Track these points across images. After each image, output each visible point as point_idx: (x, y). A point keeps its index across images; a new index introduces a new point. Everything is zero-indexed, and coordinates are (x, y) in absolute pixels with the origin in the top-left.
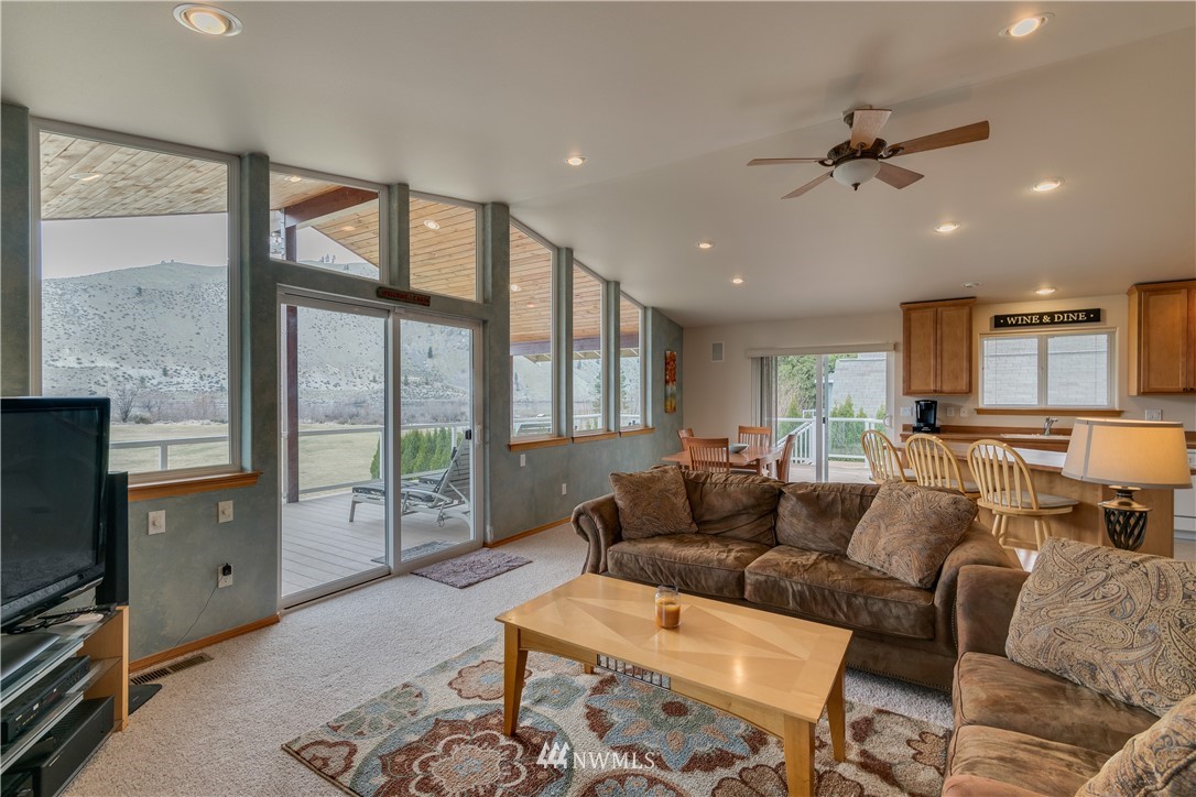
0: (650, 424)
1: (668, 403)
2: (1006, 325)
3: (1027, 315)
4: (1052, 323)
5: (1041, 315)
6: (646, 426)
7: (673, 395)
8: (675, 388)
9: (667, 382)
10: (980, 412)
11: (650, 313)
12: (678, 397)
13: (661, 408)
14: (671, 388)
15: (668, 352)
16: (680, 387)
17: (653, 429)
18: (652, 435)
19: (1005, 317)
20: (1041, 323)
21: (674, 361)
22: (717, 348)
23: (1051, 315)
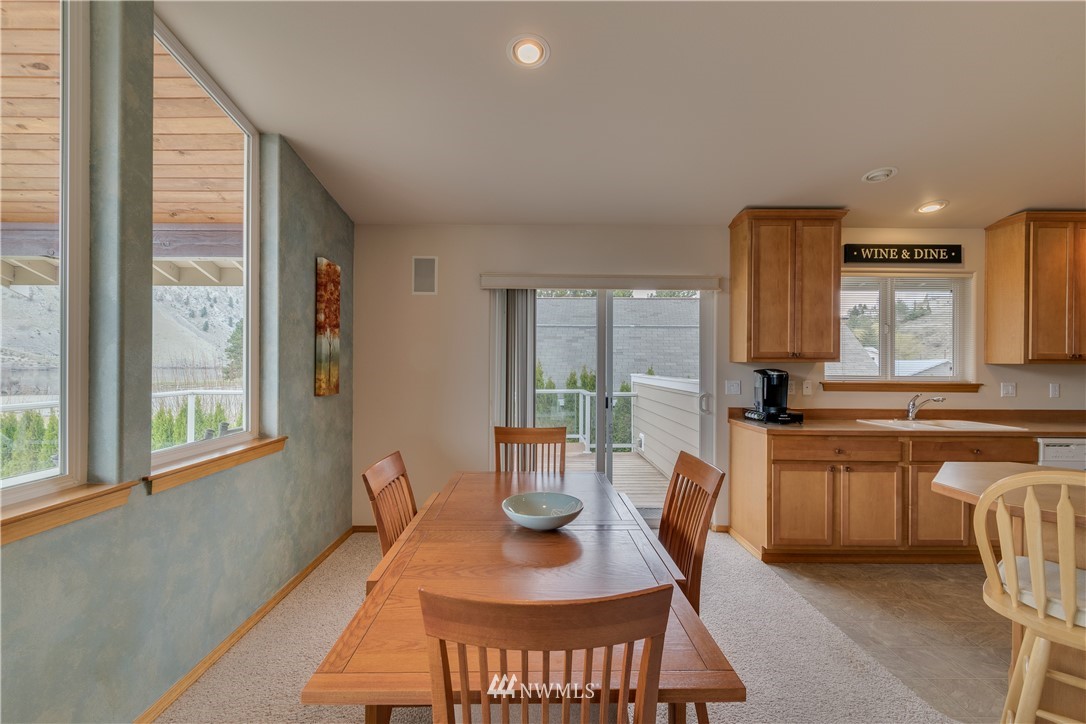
0: (273, 426)
1: (323, 376)
2: (859, 259)
3: (884, 247)
4: (912, 260)
5: (900, 248)
6: (262, 435)
7: (332, 358)
8: (337, 342)
9: (319, 328)
10: (827, 387)
11: (273, 151)
12: (344, 362)
13: (302, 387)
14: (329, 342)
15: (323, 262)
16: (348, 342)
17: (282, 440)
18: (278, 456)
19: (858, 248)
20: (900, 261)
21: (336, 284)
22: (424, 271)
23: (911, 248)
